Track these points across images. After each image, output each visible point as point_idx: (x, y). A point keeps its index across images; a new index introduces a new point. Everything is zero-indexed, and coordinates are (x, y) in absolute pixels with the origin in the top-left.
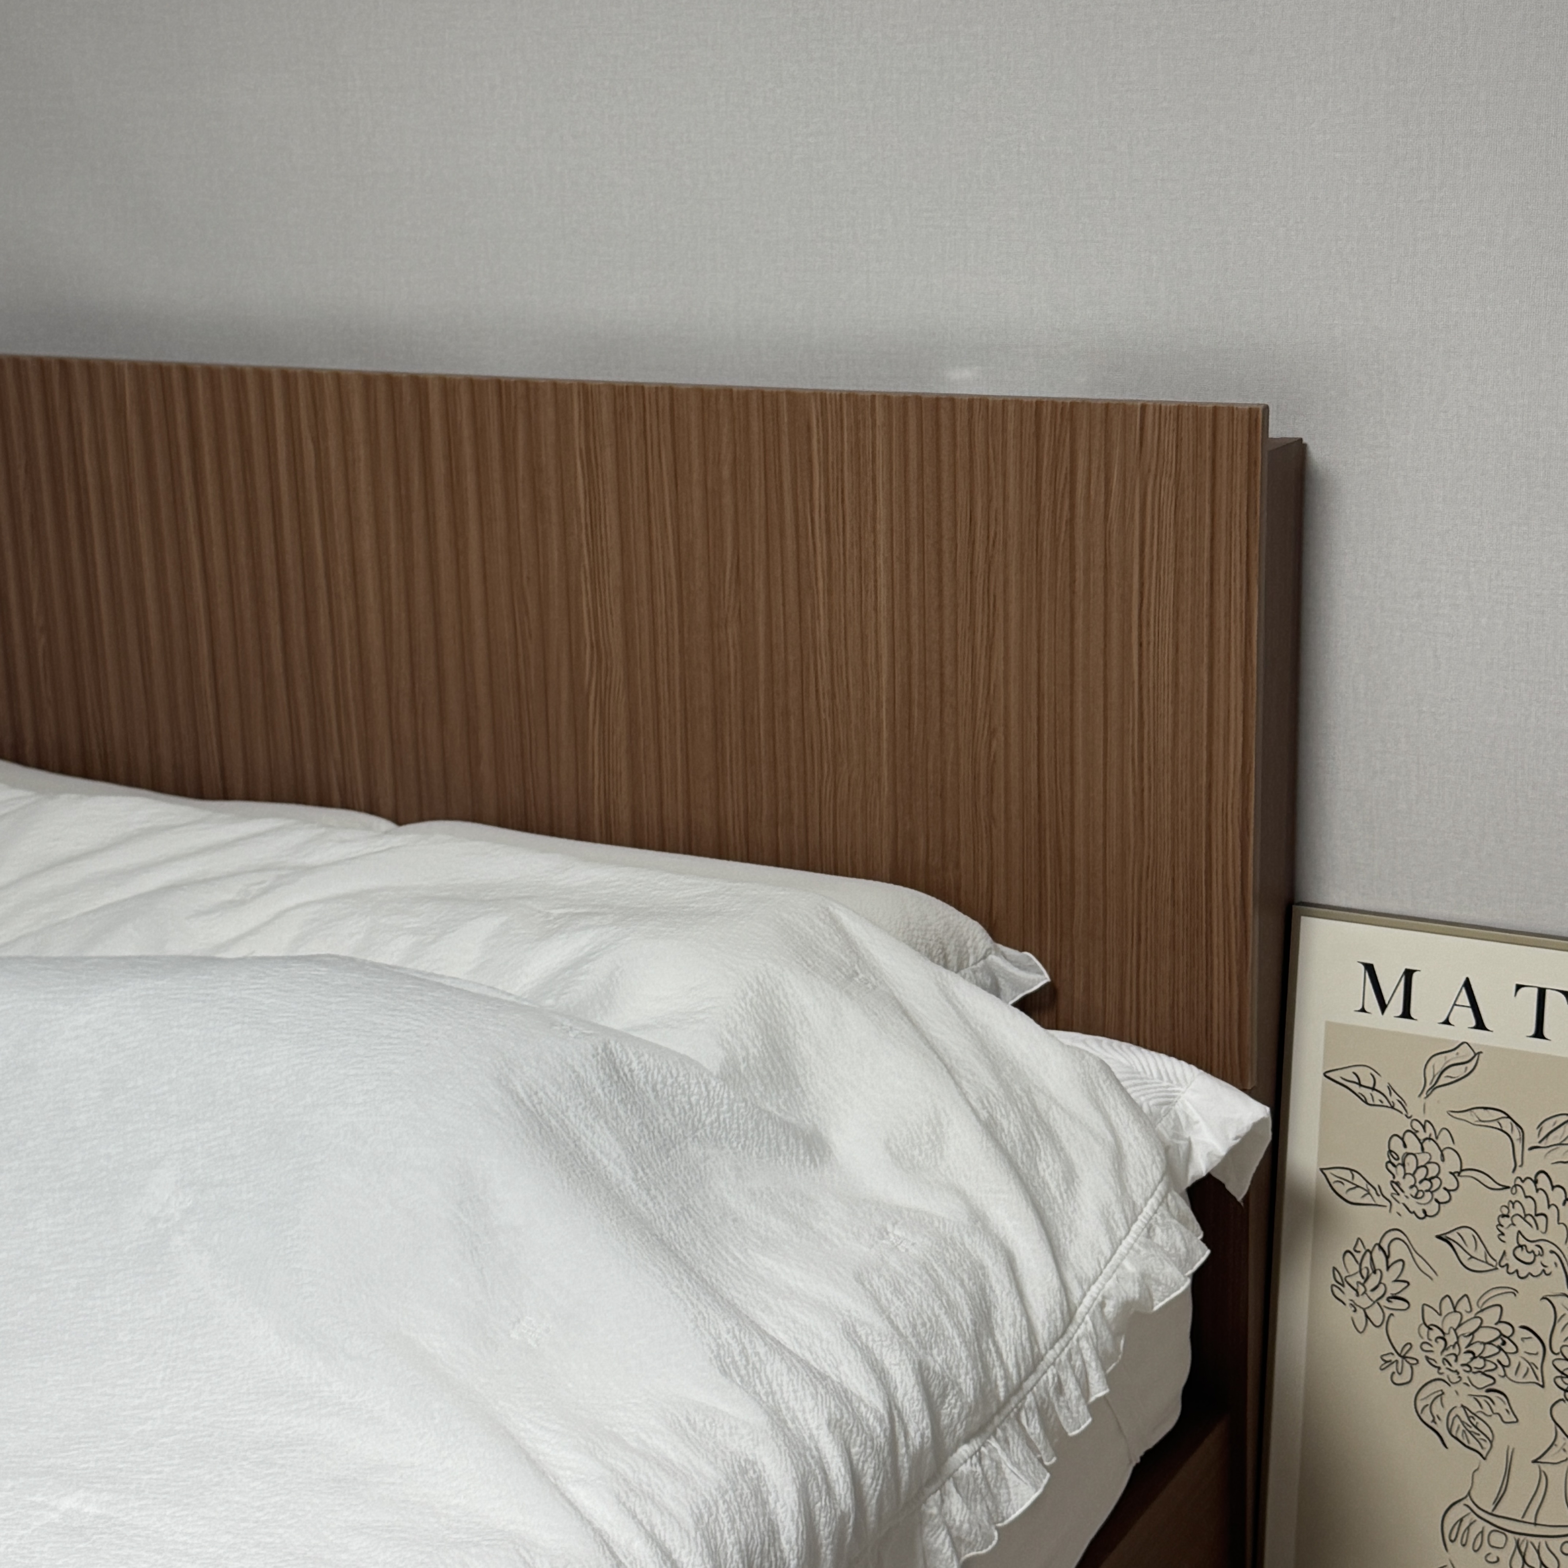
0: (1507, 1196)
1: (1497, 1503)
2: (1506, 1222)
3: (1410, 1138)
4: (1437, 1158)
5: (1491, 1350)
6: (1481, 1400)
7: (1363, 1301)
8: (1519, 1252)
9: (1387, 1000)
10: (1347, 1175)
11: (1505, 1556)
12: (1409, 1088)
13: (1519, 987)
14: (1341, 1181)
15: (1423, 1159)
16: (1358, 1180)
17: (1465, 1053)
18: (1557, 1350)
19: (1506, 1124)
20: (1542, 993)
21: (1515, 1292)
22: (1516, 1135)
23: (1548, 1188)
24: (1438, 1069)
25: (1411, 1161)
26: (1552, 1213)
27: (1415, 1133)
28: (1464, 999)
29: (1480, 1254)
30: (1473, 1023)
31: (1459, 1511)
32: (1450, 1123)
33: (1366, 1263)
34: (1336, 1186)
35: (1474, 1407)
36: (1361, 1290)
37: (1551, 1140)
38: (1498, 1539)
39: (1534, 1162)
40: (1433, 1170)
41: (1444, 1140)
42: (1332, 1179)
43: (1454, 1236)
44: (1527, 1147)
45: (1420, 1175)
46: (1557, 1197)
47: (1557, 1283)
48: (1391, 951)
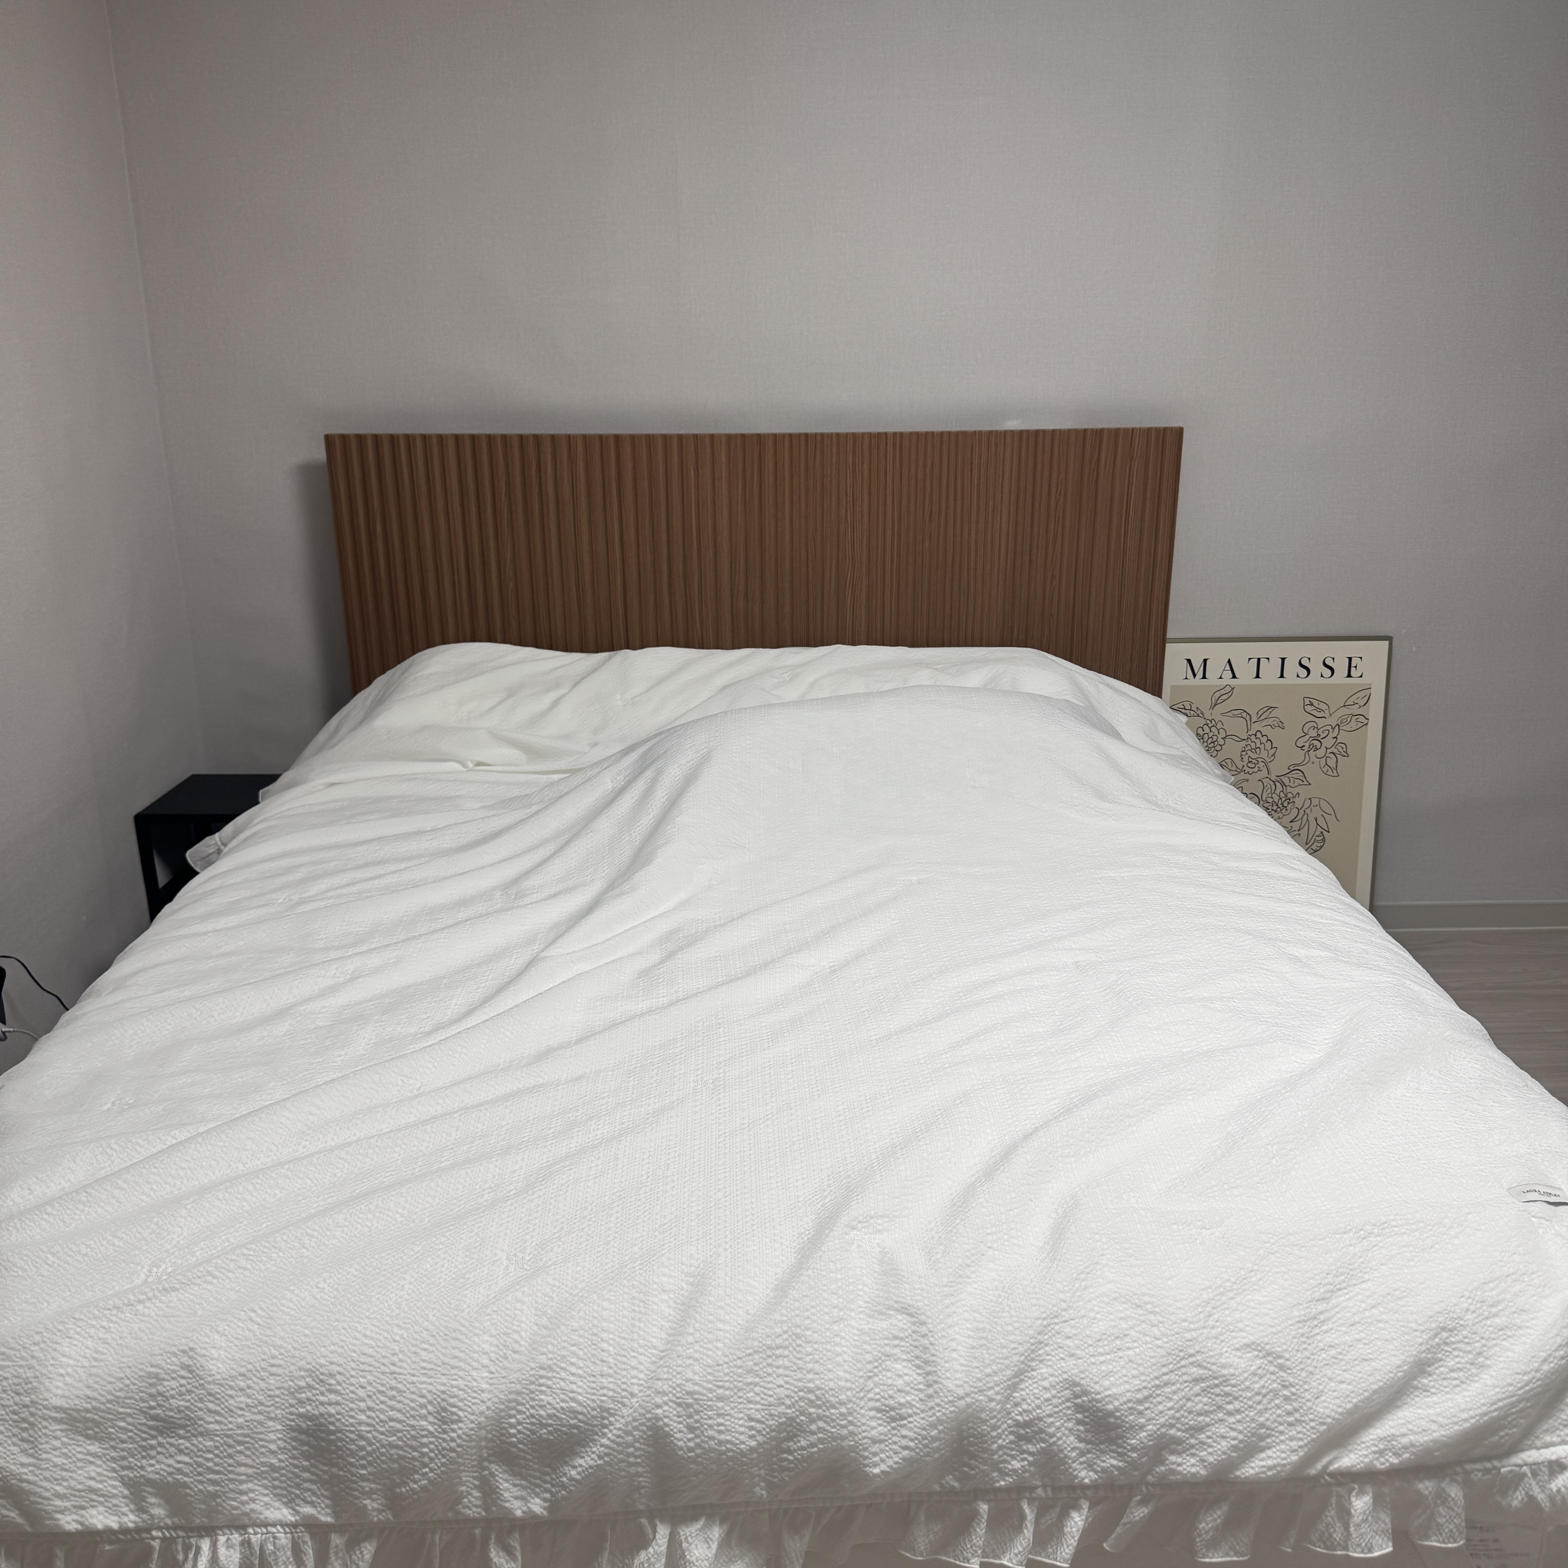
0: (1244, 743)
2: (1244, 753)
3: (1205, 727)
4: (1216, 733)
8: (1249, 765)
9: (1196, 671)
12: (1205, 707)
15: (1211, 735)
17: (1228, 689)
18: (1264, 799)
19: (1244, 715)
20: (1259, 660)
21: (1247, 780)
22: (1248, 718)
23: (1260, 737)
24: (1217, 697)
25: (1206, 737)
26: (1262, 747)
27: (1207, 725)
28: (1228, 668)
29: (1234, 768)
30: (1231, 676)
32: (1223, 718)
37: (1262, 718)
39: (1255, 727)
40: (1215, 738)
41: (1219, 726)
43: (1224, 763)
44: (1252, 722)
45: (1210, 740)
46: (1264, 739)
47: (1264, 773)
48: (1197, 651)
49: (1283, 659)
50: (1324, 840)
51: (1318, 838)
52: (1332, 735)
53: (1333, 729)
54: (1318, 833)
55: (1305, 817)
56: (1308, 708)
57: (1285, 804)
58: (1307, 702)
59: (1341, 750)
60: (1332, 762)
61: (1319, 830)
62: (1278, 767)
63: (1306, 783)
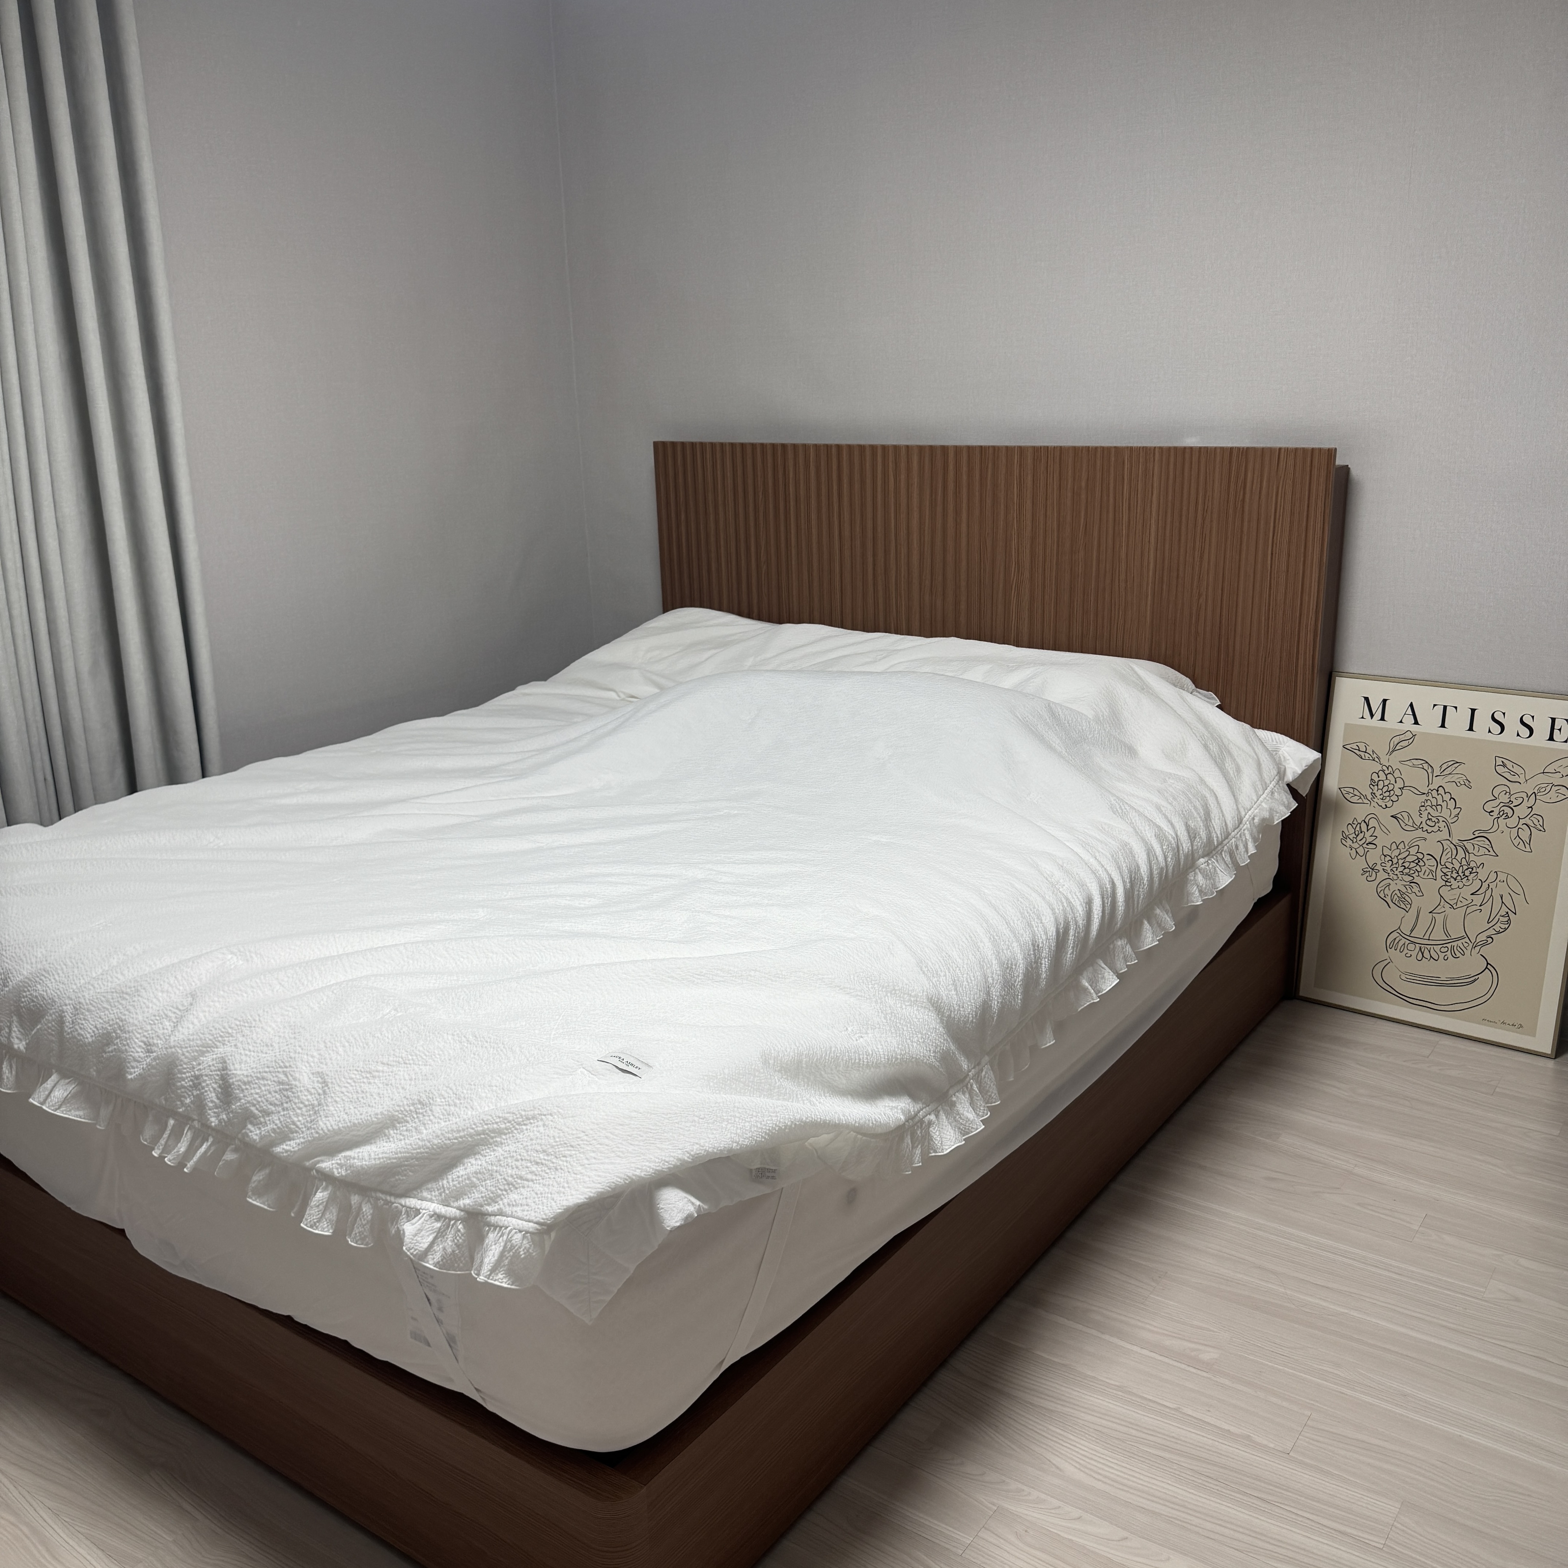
1: (1412, 931)
2: (1423, 808)
3: (1381, 773)
4: (1393, 782)
5: (1413, 865)
6: (1407, 887)
7: (1356, 845)
8: (1428, 822)
10: (1351, 790)
11: (1414, 954)
12: (1382, 752)
13: (1435, 705)
14: (1348, 793)
15: (1387, 782)
16: (1356, 792)
17: (1409, 735)
18: (1443, 864)
20: (1445, 707)
21: (1425, 839)
22: (1430, 771)
23: (1443, 794)
24: (1396, 743)
25: (1381, 784)
27: (1383, 771)
28: (1410, 712)
31: (1395, 935)
33: (1358, 828)
34: (1345, 795)
35: (1404, 890)
36: (1355, 840)
37: (1445, 773)
38: (1411, 947)
40: (1391, 787)
41: (1397, 774)
42: (1344, 792)
43: (1399, 816)
44: (1435, 775)
45: (1385, 789)
46: (1447, 797)
47: (1445, 834)
48: (1377, 691)
49: (1473, 711)
50: (1509, 922)
51: (1502, 919)
52: (1526, 804)
53: (1529, 797)
54: (1503, 912)
55: (1489, 893)
56: (1500, 769)
57: (1467, 873)
58: (1499, 762)
59: (1536, 822)
60: (1524, 834)
61: (1504, 909)
62: (1461, 831)
63: (1492, 853)
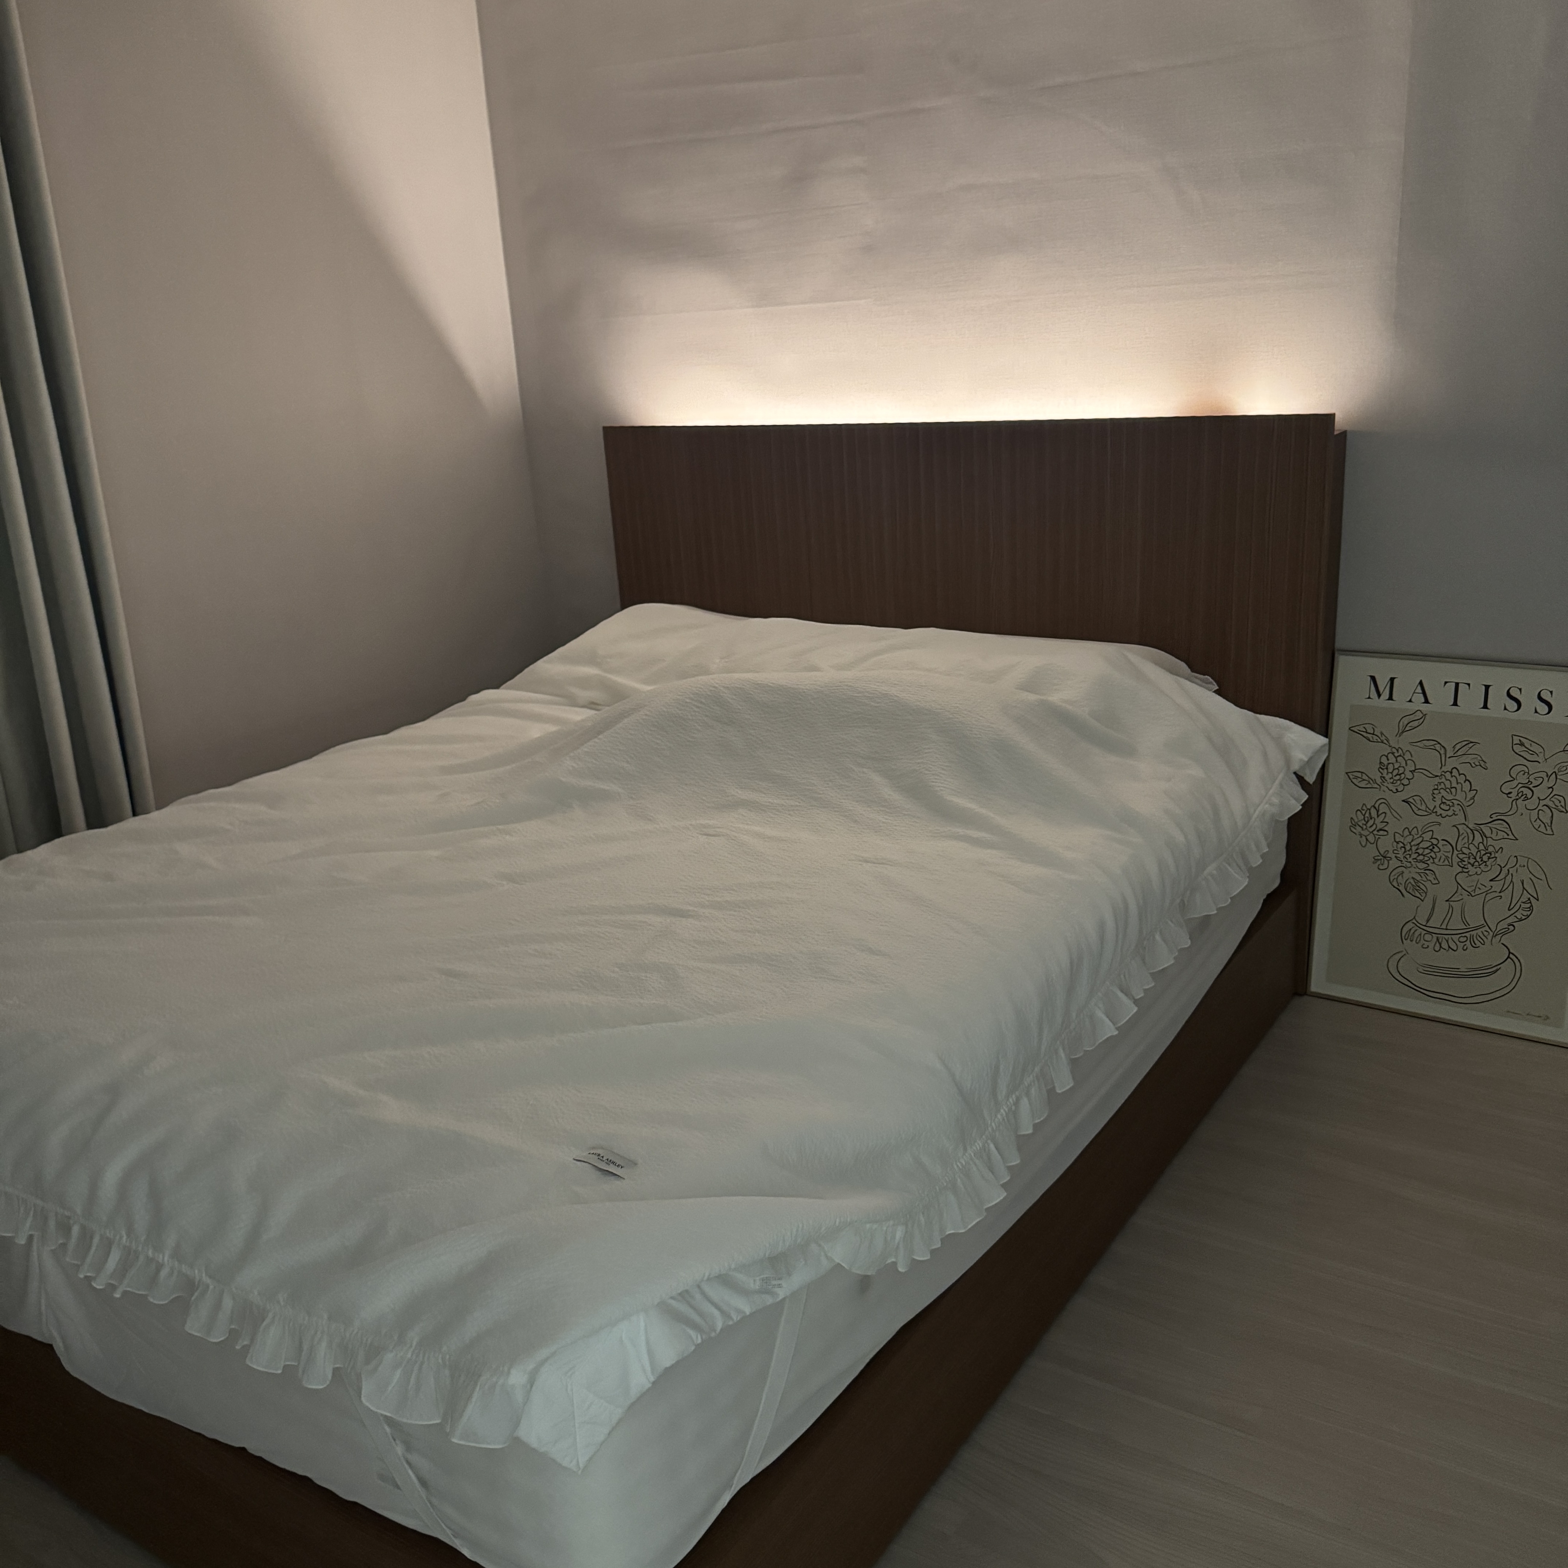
0: (1437, 780)
1: (1428, 921)
2: (1436, 792)
3: (1390, 756)
4: (1404, 764)
5: (1427, 851)
6: (1422, 875)
7: (1365, 833)
8: (1442, 806)
9: (1381, 692)
10: (1359, 775)
11: (1431, 945)
12: (1391, 733)
13: (1446, 683)
14: (1356, 778)
15: (1397, 765)
16: (1365, 777)
17: (1419, 715)
18: (1459, 849)
19: (1438, 747)
20: (1457, 684)
21: (1440, 824)
22: (1442, 752)
23: (1457, 775)
24: (1406, 723)
25: (1391, 767)
26: (1459, 787)
27: (1393, 753)
28: (1419, 690)
29: (1423, 807)
30: (1423, 700)
31: (1410, 925)
32: (1410, 748)
33: (1367, 815)
34: (1353, 780)
35: (1419, 878)
36: (1365, 827)
37: (1459, 753)
38: (1428, 937)
39: (1451, 764)
40: (1401, 770)
41: (1407, 756)
42: (1351, 777)
43: (1411, 800)
44: (1448, 756)
45: (1396, 772)
46: (1461, 779)
47: (1460, 818)
48: (1383, 669)
49: (1487, 687)
52: (1546, 784)
53: (1549, 777)
54: (1524, 899)
56: (1518, 749)
57: (1485, 858)
58: (1516, 741)
59: (1557, 803)
60: (1546, 818)
61: (1526, 896)
62: (1478, 815)
63: (1511, 837)
